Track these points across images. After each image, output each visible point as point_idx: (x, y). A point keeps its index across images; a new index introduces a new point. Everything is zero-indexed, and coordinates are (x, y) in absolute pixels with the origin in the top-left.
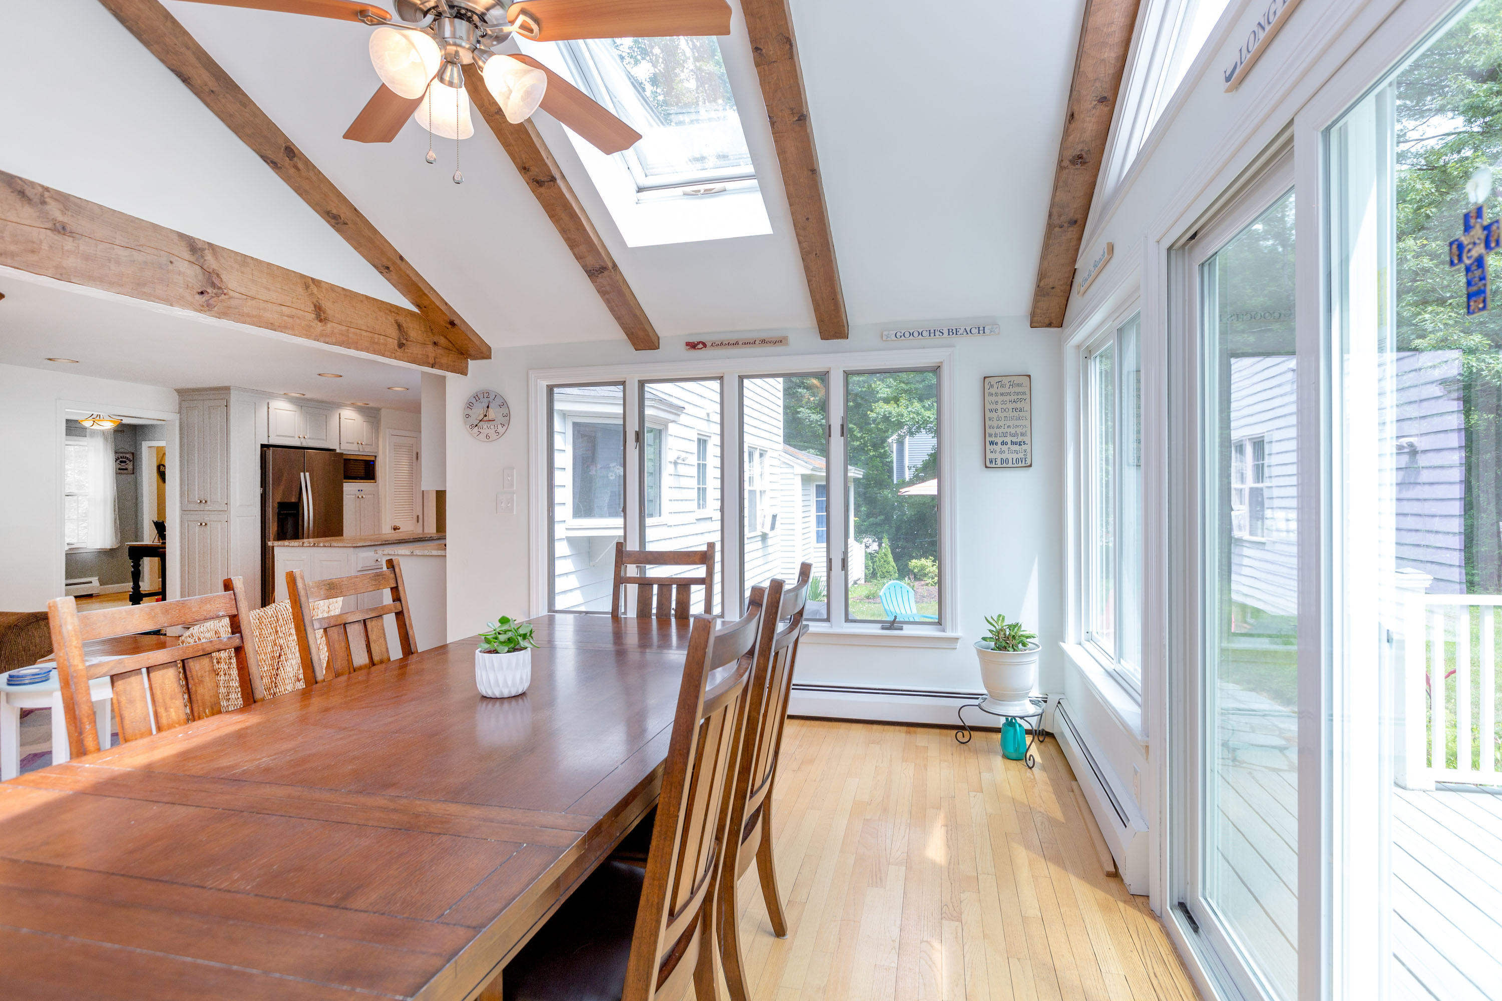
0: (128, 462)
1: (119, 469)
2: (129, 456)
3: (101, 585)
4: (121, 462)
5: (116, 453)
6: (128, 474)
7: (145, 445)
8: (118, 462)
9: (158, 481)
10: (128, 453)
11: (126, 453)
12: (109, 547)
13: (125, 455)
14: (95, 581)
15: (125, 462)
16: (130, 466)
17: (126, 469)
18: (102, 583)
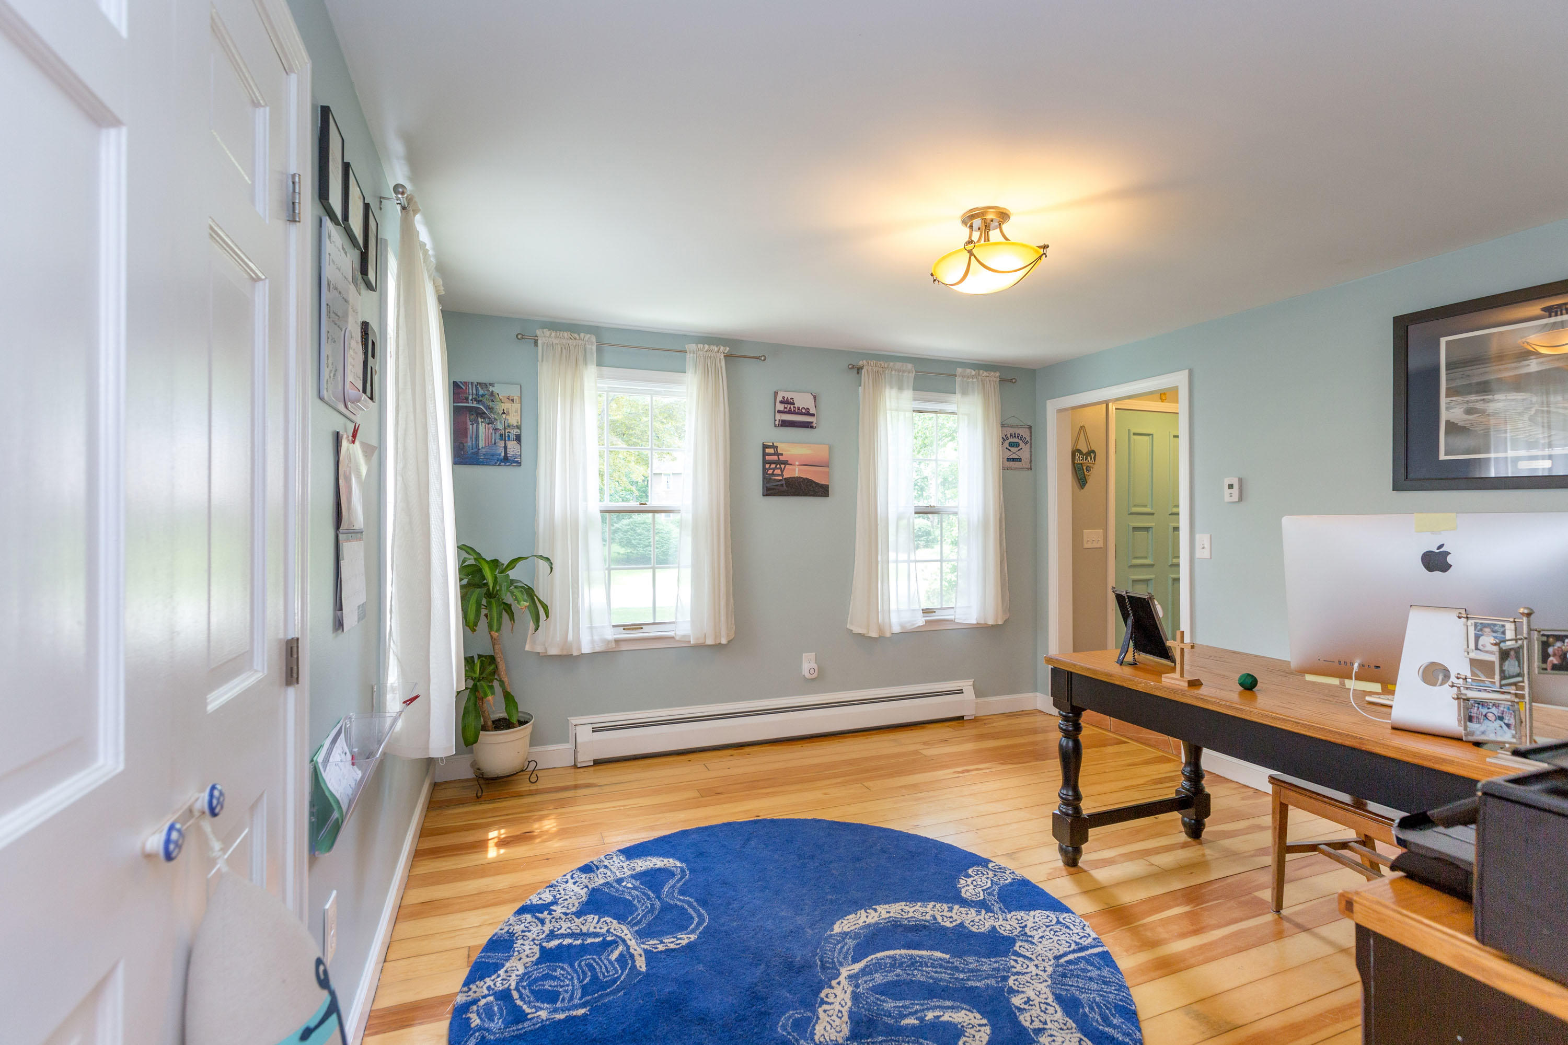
0: (1022, 445)
1: (1009, 460)
2: (1024, 433)
3: (977, 696)
4: (1011, 445)
5: (1003, 426)
6: (1022, 469)
7: (1052, 407)
8: (1006, 444)
9: (1073, 487)
10: (1022, 427)
11: (1017, 427)
12: (991, 622)
13: (1018, 431)
14: (967, 685)
15: (1017, 445)
16: (1024, 453)
17: (1019, 460)
18: (979, 693)
